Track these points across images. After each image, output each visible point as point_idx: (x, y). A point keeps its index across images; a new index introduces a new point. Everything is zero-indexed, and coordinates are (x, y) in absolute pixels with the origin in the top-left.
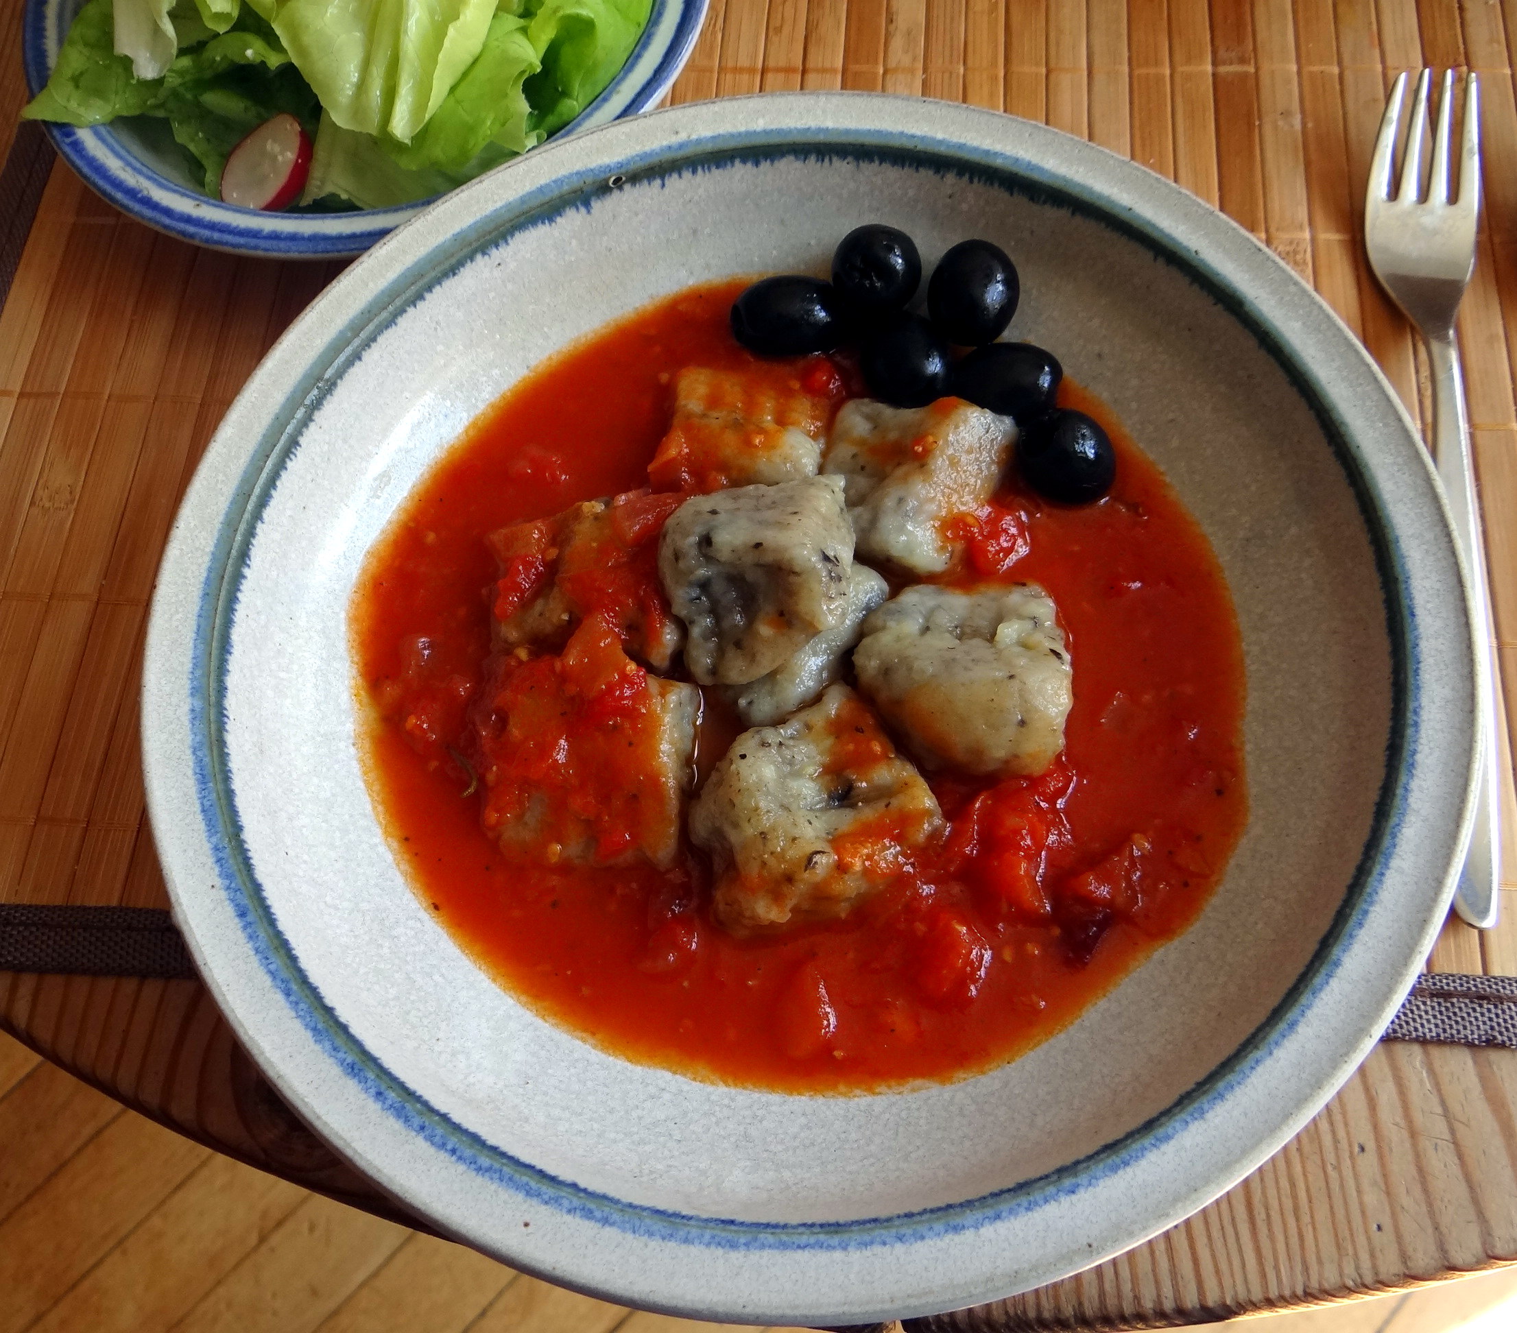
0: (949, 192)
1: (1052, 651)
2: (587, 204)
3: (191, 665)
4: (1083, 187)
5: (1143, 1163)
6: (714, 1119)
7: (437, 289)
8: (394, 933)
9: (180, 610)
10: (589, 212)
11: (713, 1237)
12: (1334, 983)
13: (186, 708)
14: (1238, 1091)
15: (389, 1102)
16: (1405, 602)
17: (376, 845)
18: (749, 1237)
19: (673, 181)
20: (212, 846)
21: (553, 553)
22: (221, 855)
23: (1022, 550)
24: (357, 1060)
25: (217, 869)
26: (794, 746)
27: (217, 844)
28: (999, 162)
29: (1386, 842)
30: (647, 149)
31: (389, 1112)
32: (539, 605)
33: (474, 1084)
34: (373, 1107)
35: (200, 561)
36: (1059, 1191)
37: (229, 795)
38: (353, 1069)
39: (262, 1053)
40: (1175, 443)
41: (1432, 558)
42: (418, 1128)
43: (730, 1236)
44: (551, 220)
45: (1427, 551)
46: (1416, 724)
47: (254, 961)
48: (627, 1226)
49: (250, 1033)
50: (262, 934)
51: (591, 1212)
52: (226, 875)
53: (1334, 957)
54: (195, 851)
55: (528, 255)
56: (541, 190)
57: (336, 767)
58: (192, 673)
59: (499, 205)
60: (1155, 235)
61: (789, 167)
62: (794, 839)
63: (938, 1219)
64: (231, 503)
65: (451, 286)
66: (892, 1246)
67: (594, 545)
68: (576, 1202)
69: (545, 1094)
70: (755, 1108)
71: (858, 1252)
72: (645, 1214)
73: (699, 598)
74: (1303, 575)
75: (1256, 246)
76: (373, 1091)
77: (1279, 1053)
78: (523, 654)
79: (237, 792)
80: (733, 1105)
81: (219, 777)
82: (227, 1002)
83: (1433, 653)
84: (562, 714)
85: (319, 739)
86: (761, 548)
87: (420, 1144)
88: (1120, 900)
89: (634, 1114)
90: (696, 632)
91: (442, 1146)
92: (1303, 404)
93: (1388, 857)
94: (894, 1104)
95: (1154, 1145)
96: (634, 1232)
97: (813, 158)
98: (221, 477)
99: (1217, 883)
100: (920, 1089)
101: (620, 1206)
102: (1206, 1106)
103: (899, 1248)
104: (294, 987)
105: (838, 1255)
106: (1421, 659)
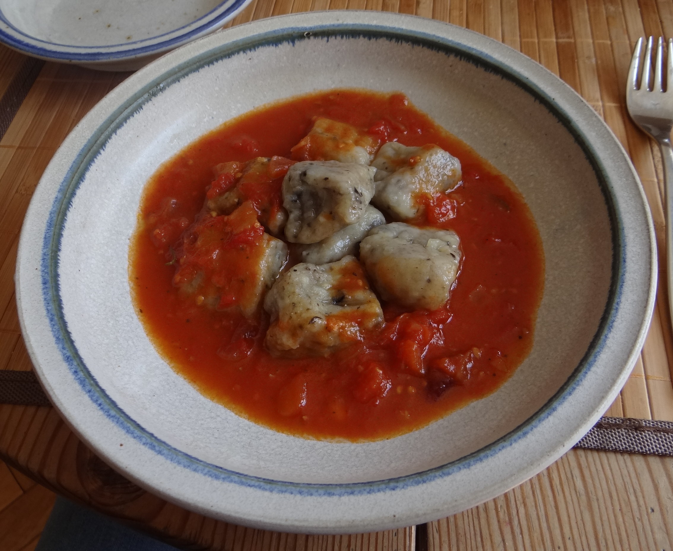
0: (450, 64)
1: (452, 254)
2: (293, 42)
3: (63, 180)
4: (509, 67)
5: (433, 483)
6: (237, 434)
7: (220, 62)
8: (118, 319)
9: (67, 158)
10: (293, 45)
11: (209, 472)
12: (551, 418)
13: (54, 196)
14: (490, 459)
15: (79, 376)
16: (622, 256)
17: (124, 282)
18: (226, 475)
19: (332, 39)
20: (43, 253)
21: (239, 175)
22: (45, 257)
23: (451, 216)
24: (72, 355)
25: (41, 262)
26: (321, 274)
27: (45, 252)
28: (474, 52)
29: (591, 358)
30: (324, 24)
31: (77, 381)
32: (227, 194)
33: (128, 388)
34: (71, 376)
35: (83, 141)
36: (386, 487)
37: (60, 235)
38: (68, 358)
39: (29, 342)
40: (532, 185)
41: (639, 239)
42: (87, 391)
43: (217, 473)
44: (276, 45)
45: (637, 235)
46: (617, 309)
47: (42, 303)
48: (169, 457)
49: (28, 332)
50: (50, 293)
51: (154, 446)
52: (44, 266)
53: (553, 406)
54: (35, 253)
55: (264, 58)
56: (275, 31)
57: (118, 245)
58: (62, 183)
59: (255, 34)
60: (536, 90)
61: (383, 42)
62: (308, 309)
63: (322, 488)
64: (104, 123)
65: (226, 62)
66: (295, 495)
67: (258, 173)
68: (149, 440)
69: (161, 402)
70: (259, 434)
71: (277, 494)
72: (180, 454)
73: (296, 201)
74: (579, 247)
75: (581, 100)
76: (73, 370)
77: (515, 445)
78: (214, 214)
79: (64, 236)
80: (249, 430)
81: (58, 227)
82: (23, 317)
83: (631, 279)
84: (221, 239)
85: (113, 232)
86: (327, 180)
87: (86, 398)
88: (459, 375)
89: (200, 422)
90: (292, 216)
91: (96, 401)
92: (591, 168)
93: (591, 365)
94: (326, 446)
95: (441, 476)
96: (171, 460)
97: (394, 40)
98: (103, 112)
99: (510, 377)
100: (341, 442)
101: (169, 448)
102: (472, 463)
103: (299, 497)
104: (56, 318)
105: (267, 494)
106: (625, 281)
